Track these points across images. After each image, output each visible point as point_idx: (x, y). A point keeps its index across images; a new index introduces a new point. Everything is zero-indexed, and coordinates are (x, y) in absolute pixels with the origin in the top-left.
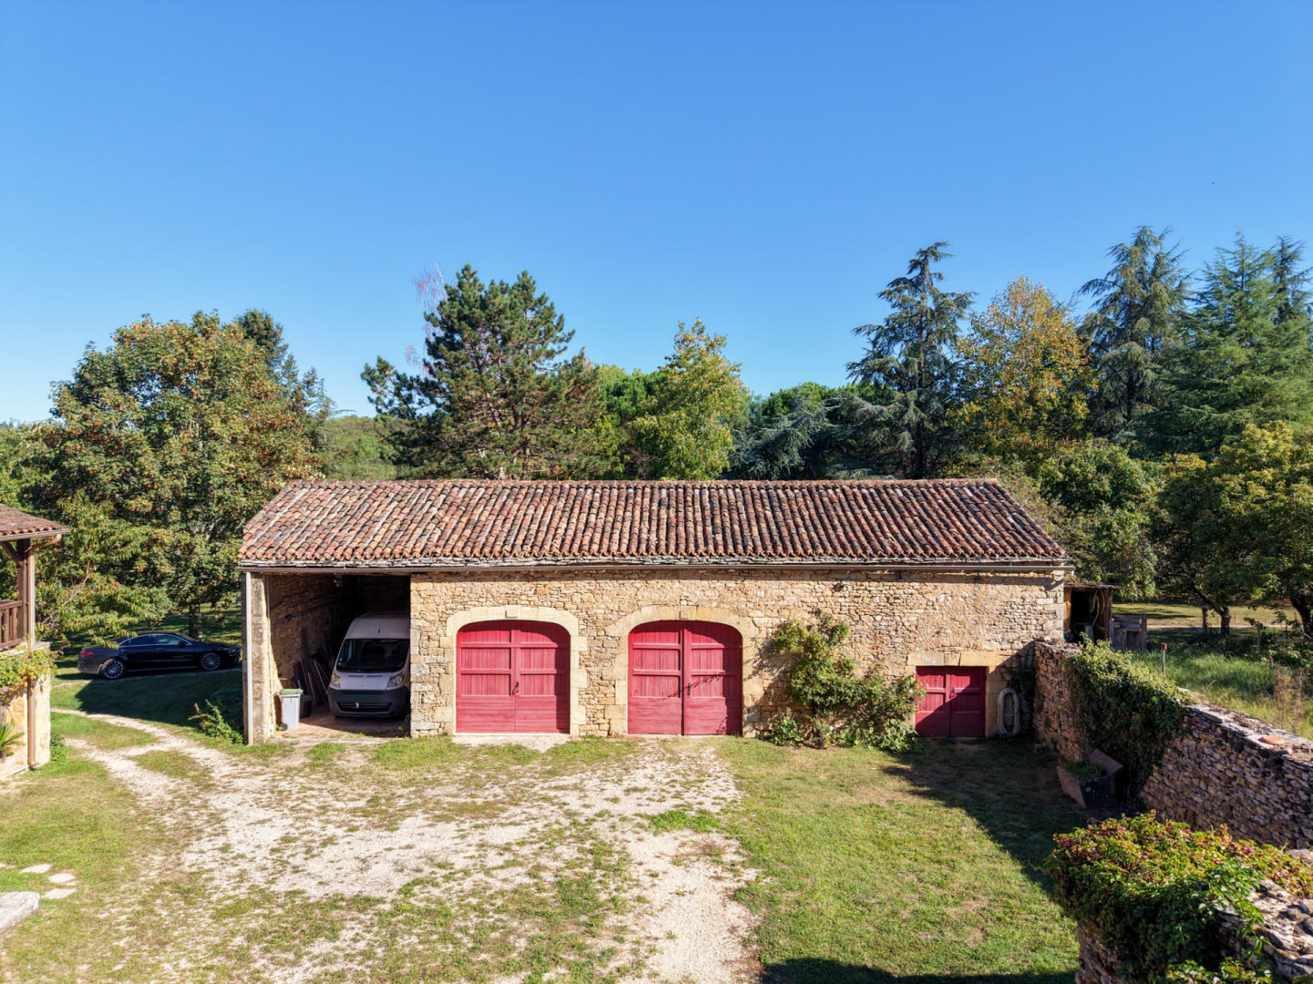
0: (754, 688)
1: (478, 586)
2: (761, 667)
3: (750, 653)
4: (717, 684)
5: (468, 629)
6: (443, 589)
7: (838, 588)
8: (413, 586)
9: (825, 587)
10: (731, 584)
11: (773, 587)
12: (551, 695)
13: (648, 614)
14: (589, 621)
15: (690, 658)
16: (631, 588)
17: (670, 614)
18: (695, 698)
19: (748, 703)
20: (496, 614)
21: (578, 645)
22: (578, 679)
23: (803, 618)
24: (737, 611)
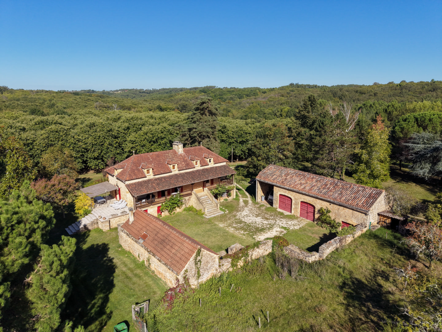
0: (317, 216)
1: (282, 189)
2: (318, 213)
3: (316, 210)
4: (312, 213)
5: (280, 195)
6: (278, 188)
7: (330, 204)
8: (274, 187)
9: (328, 204)
10: (315, 199)
11: (321, 201)
12: (290, 207)
13: (303, 200)
14: (295, 199)
15: (309, 208)
16: (301, 195)
17: (306, 201)
18: (309, 214)
19: (316, 218)
20: (283, 194)
21: (293, 202)
22: (293, 206)
23: (324, 207)
24: (315, 203)
